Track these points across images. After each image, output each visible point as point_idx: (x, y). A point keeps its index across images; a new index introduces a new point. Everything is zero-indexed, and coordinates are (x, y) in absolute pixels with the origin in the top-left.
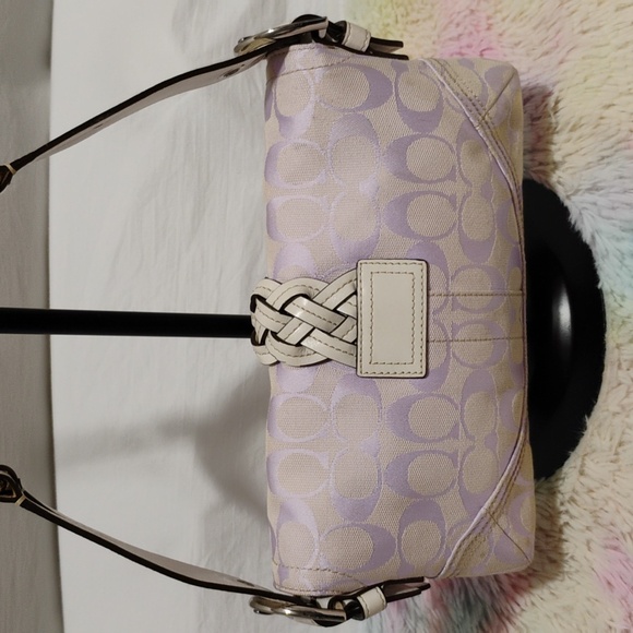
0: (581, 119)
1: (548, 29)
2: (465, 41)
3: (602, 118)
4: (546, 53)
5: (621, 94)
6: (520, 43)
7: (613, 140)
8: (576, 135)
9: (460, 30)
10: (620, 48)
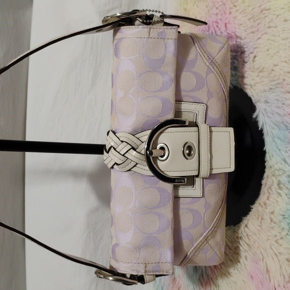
0: (264, 68)
1: (255, 21)
2: (219, 17)
3: (273, 70)
4: (253, 32)
5: (282, 61)
6: (242, 24)
7: (276, 82)
8: (261, 74)
9: (218, 11)
10: (284, 39)
